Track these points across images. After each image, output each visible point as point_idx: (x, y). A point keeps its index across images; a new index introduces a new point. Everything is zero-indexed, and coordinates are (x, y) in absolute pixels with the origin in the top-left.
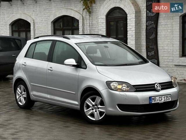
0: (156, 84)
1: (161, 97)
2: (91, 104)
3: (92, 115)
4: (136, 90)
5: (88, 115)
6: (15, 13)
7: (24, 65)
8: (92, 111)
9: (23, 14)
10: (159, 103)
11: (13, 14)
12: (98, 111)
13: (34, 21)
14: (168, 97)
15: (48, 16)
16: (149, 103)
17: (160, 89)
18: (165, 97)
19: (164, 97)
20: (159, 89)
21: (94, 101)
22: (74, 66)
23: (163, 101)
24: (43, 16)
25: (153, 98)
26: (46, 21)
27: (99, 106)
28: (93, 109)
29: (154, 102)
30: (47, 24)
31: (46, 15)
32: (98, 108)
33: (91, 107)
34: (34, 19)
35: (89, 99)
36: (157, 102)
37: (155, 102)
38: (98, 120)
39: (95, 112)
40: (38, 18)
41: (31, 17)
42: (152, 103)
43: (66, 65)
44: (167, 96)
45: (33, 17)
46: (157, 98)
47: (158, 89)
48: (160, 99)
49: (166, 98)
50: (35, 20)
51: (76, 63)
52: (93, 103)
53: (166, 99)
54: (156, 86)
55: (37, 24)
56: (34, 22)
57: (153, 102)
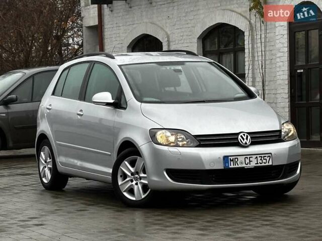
0: (242, 134)
1: (248, 157)
2: (129, 171)
3: (131, 191)
4: (199, 143)
5: (124, 191)
6: (137, 24)
7: (48, 109)
8: (130, 183)
9: (150, 24)
10: (244, 167)
11: (134, 26)
12: (141, 183)
13: (168, 37)
14: (265, 158)
15: (192, 27)
16: (224, 167)
17: (248, 142)
18: (259, 159)
19: (257, 157)
20: (246, 143)
21: (133, 166)
22: (108, 104)
23: (253, 165)
24: (184, 26)
25: (232, 158)
26: (190, 37)
27: (142, 175)
28: (132, 181)
29: (235, 166)
30: (191, 43)
31: (190, 25)
32: (141, 178)
33: (129, 176)
34: (169, 33)
35: (126, 163)
36: (240, 166)
37: (237, 166)
38: (141, 199)
39: (136, 186)
40: (175, 31)
41: (164, 31)
42: (230, 167)
43: (95, 103)
44: (263, 156)
45: (167, 30)
46: (241, 159)
47: (244, 142)
48: (247, 161)
49: (261, 159)
50: (171, 36)
51: (113, 99)
52: (132, 170)
53: (259, 161)
54: (240, 137)
55: (174, 43)
56: (168, 41)
57: (232, 166)
